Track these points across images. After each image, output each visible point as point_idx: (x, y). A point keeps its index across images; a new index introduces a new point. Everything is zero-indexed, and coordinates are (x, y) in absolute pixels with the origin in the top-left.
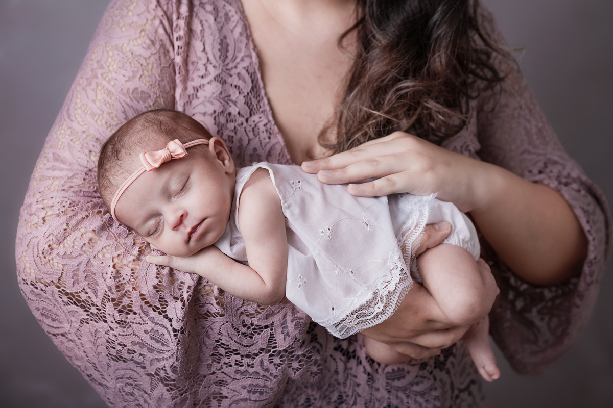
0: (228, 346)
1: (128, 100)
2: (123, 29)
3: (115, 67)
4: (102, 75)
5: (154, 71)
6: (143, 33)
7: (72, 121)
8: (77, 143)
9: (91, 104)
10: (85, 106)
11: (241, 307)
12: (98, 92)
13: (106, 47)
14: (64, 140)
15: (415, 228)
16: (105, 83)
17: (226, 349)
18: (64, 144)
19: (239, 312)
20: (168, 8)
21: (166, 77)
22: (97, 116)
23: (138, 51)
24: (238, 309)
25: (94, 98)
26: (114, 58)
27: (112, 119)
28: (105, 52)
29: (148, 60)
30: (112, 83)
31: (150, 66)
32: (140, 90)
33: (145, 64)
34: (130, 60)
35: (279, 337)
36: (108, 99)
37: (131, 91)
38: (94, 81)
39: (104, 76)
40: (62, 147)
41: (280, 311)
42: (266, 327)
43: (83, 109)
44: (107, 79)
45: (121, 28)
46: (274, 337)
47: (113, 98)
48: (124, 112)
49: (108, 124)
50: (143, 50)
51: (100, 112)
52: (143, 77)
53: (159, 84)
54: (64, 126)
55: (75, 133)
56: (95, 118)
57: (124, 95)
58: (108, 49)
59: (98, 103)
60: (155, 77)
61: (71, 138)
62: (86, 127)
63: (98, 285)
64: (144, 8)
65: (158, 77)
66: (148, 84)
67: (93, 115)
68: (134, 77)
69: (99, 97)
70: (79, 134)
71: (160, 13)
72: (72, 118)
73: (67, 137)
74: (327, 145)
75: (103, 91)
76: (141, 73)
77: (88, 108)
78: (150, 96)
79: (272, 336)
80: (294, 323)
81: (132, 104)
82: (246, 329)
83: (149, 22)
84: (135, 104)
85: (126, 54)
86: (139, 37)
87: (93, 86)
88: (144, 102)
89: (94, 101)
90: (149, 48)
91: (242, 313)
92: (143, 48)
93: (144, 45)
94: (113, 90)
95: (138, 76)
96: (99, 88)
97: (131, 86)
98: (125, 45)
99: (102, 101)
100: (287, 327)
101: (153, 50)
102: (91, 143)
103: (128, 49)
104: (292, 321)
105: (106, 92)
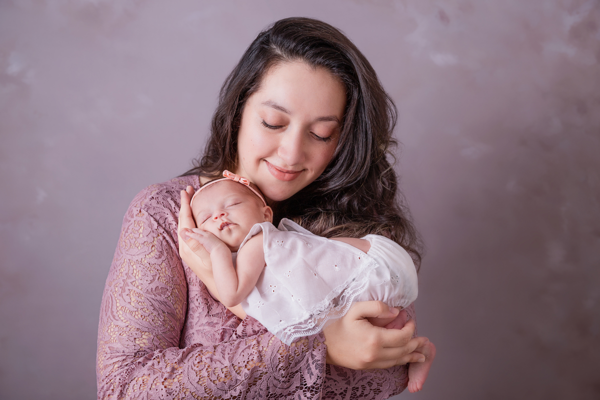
1: (153, 297)
2: (139, 248)
3: (140, 276)
4: (132, 283)
5: (167, 273)
6: (153, 248)
7: (117, 320)
8: (125, 335)
9: (128, 306)
10: (124, 308)
12: (132, 296)
13: (130, 263)
14: (114, 336)
16: (135, 288)
18: (115, 339)
20: (165, 225)
21: (176, 274)
22: (134, 313)
23: (153, 261)
25: (130, 301)
26: (137, 270)
27: (145, 312)
28: (130, 267)
29: (161, 266)
30: (140, 288)
31: (164, 270)
32: (160, 287)
33: (159, 268)
34: (149, 269)
36: (139, 299)
37: (154, 289)
38: (127, 288)
39: (133, 284)
40: (114, 341)
43: (123, 310)
44: (136, 286)
45: (138, 248)
47: (142, 298)
48: (152, 305)
49: (143, 317)
50: (156, 260)
51: (136, 310)
52: (160, 278)
53: (172, 280)
54: (112, 326)
55: (122, 329)
56: (133, 315)
57: (149, 294)
58: (132, 264)
59: (132, 303)
60: (169, 276)
61: (120, 333)
62: (128, 322)
64: (150, 230)
65: (170, 276)
66: (164, 282)
67: (131, 312)
68: (154, 279)
69: (133, 299)
70: (124, 329)
71: (162, 230)
72: (117, 318)
73: (116, 333)
75: (134, 294)
76: (158, 276)
77: (127, 309)
78: (168, 290)
81: (156, 298)
83: (155, 239)
84: (158, 298)
85: (145, 266)
86: (152, 251)
87: (127, 292)
88: (165, 295)
89: (130, 303)
90: (160, 257)
92: (156, 258)
93: (156, 256)
94: (142, 293)
95: (157, 278)
96: (132, 293)
97: (153, 286)
98: (143, 260)
99: (136, 301)
101: (163, 258)
102: (134, 333)
103: (146, 262)
105: (137, 295)
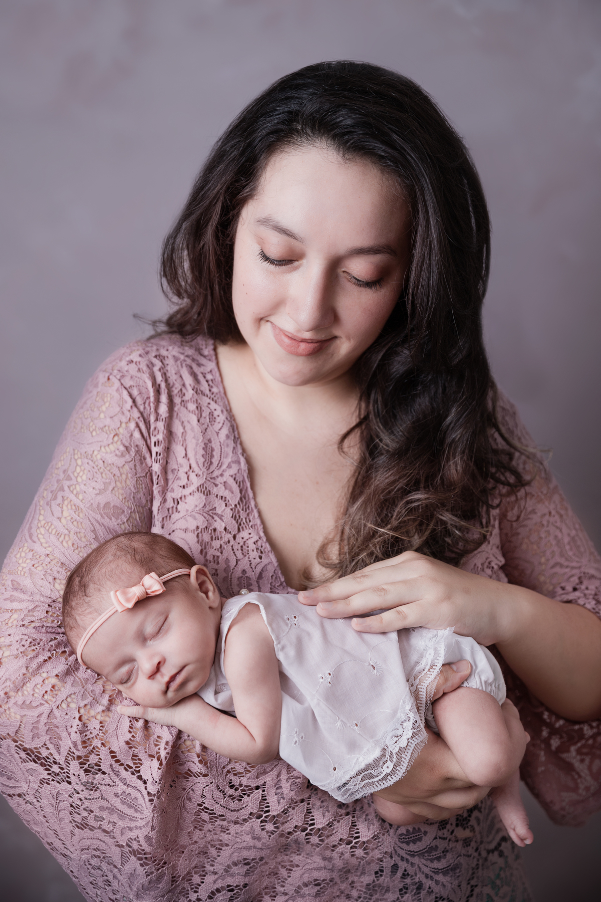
0: (213, 810)
1: (98, 517)
2: (94, 433)
3: (84, 477)
4: (69, 487)
5: (128, 482)
6: (116, 438)
7: (34, 542)
8: (40, 568)
9: (56, 522)
10: (50, 524)
11: (228, 765)
12: (65, 508)
13: (74, 454)
14: (25, 565)
15: (429, 670)
16: (72, 497)
17: (210, 814)
18: (24, 570)
19: (225, 770)
20: (145, 408)
21: (142, 488)
22: (63, 536)
23: (111, 459)
24: (224, 767)
25: (60, 515)
26: (82, 468)
27: (80, 539)
28: (73, 460)
29: (121, 470)
30: (81, 497)
31: (124, 477)
32: (112, 505)
33: (118, 474)
34: (101, 470)
35: (272, 799)
36: (75, 516)
37: (102, 506)
38: (60, 494)
39: (71, 489)
40: (22, 573)
41: (273, 769)
42: (257, 788)
43: (47, 528)
44: (75, 492)
45: (92, 433)
46: (266, 800)
47: (81, 515)
48: (94, 531)
49: (75, 546)
50: (116, 458)
51: (67, 532)
52: (116, 489)
53: (134, 497)
54: (25, 548)
55: (38, 557)
56: (61, 540)
57: (93, 511)
58: (76, 457)
59: (63, 520)
60: (130, 489)
61: (33, 562)
62: (50, 549)
63: (61, 740)
64: (118, 409)
65: (133, 489)
66: (121, 498)
67: (58, 535)
68: (105, 490)
69: (65, 514)
70: (42, 558)
71: (136, 414)
72: (35, 538)
73: (28, 561)
74: (327, 564)
75: (69, 507)
76: (113, 484)
77: (53, 527)
78: (123, 512)
79: (264, 798)
80: (289, 783)
81: (103, 521)
82: (233, 790)
83: (124, 425)
84: (106, 521)
85: (96, 463)
86: (112, 443)
87: (59, 500)
88: (117, 519)
89: (59, 519)
90: (122, 455)
91: (229, 772)
92: (116, 455)
93: (117, 452)
94: (82, 506)
95: (110, 489)
96: (66, 502)
97: (102, 500)
98: (96, 453)
99: (69, 518)
100: (281, 788)
101: (128, 458)
102: (55, 569)
103: (99, 457)
104: (287, 781)
105: (74, 507)
